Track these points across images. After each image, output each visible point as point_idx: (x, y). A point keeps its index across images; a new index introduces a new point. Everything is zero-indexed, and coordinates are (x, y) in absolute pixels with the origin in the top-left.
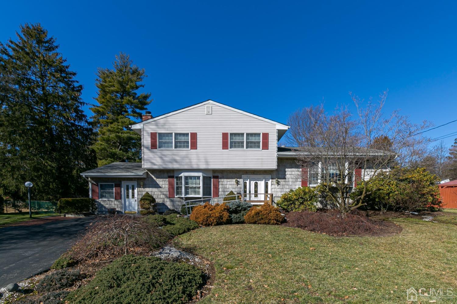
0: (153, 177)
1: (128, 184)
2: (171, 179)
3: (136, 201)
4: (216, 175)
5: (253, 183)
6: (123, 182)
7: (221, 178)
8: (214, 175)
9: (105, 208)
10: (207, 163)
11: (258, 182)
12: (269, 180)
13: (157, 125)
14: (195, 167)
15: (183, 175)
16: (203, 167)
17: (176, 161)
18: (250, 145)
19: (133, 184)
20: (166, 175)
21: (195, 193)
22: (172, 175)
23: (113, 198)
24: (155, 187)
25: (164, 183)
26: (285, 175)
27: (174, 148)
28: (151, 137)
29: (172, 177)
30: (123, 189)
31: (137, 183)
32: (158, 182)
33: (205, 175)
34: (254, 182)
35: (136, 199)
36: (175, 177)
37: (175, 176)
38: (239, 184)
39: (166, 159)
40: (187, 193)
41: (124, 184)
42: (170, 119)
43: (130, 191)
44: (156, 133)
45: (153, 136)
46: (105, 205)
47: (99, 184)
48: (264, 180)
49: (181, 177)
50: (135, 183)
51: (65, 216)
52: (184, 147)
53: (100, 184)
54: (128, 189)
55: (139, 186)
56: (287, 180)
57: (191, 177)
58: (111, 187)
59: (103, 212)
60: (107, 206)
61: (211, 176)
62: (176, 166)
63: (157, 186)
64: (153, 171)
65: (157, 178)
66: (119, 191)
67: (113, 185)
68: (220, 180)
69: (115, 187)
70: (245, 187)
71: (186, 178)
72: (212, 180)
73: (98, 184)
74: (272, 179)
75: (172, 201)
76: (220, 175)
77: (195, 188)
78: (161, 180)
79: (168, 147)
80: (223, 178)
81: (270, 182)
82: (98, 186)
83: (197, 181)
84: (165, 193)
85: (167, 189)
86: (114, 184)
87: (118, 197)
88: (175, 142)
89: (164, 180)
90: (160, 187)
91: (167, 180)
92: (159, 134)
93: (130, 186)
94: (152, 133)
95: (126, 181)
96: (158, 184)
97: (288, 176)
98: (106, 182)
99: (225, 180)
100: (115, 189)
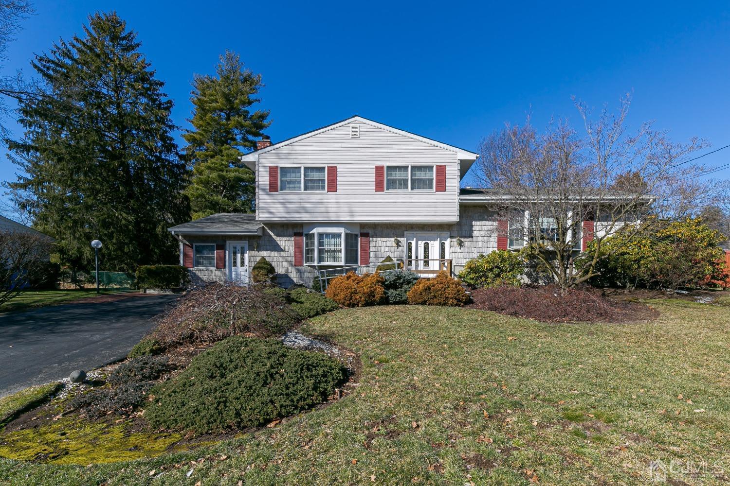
0: (272, 234)
1: (235, 245)
2: (298, 238)
3: (246, 270)
4: (365, 231)
5: (421, 244)
6: (228, 242)
7: (373, 237)
8: (362, 231)
9: (202, 281)
10: (351, 212)
11: (429, 242)
12: (446, 240)
13: (278, 155)
14: (333, 218)
15: (316, 231)
16: (345, 218)
17: (305, 210)
18: (417, 184)
19: (243, 245)
20: (291, 231)
21: (334, 259)
22: (299, 231)
23: (214, 266)
24: (275, 250)
25: (287, 244)
26: (471, 231)
27: (302, 191)
28: (270, 174)
29: (300, 234)
30: (227, 252)
31: (249, 244)
32: (279, 242)
33: (348, 232)
34: (424, 242)
35: (247, 268)
36: (304, 235)
37: (305, 233)
38: (400, 246)
39: (291, 206)
40: (321, 259)
41: (229, 244)
42: (296, 145)
43: (239, 255)
44: (277, 167)
45: (273, 171)
46: (201, 277)
47: (194, 245)
48: (439, 239)
49: (314, 234)
50: (245, 244)
51: (145, 291)
52: (318, 188)
53: (196, 246)
54: (235, 253)
55: (251, 249)
56: (474, 239)
57: (327, 235)
58: (211, 249)
60: (205, 278)
61: (358, 232)
62: (305, 217)
63: (277, 248)
64: (272, 225)
65: (278, 236)
66: (222, 255)
67: (214, 246)
68: (371, 239)
69: (217, 249)
70: (409, 249)
71: (321, 235)
72: (359, 239)
73: (192, 245)
74: (451, 237)
75: (299, 271)
76: (370, 232)
77: (334, 251)
78: (284, 239)
79: (294, 188)
80: (376, 236)
81: (447, 243)
82: (192, 247)
83: (337, 240)
84: (289, 259)
85: (292, 253)
86: (215, 244)
87: (221, 265)
88: (305, 181)
89: (288, 238)
90: (282, 250)
91: (292, 239)
92: (282, 168)
93: (239, 248)
94: (270, 168)
95: (233, 240)
96: (279, 246)
97: (475, 234)
98: (204, 241)
99: (379, 239)
100: (217, 252)
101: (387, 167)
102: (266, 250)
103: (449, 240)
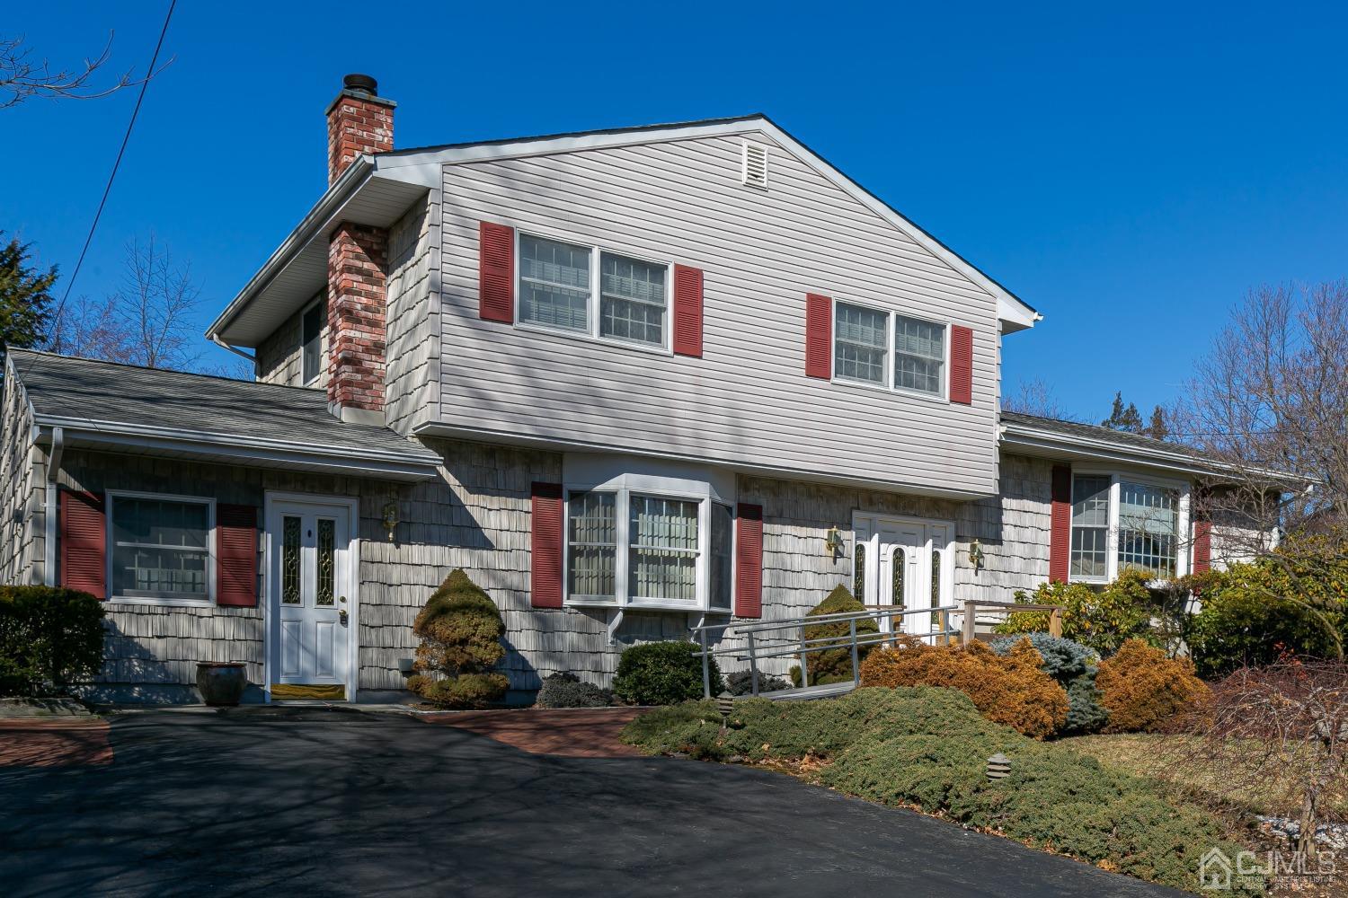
0: (451, 480)
1: (293, 511)
2: (543, 501)
3: (344, 619)
4: (752, 498)
5: (889, 550)
6: (270, 496)
7: (771, 520)
8: (743, 500)
9: (146, 657)
10: (738, 433)
11: (904, 547)
12: (945, 546)
13: (511, 184)
15: (623, 483)
16: (720, 451)
19: (327, 514)
20: (518, 475)
21: (666, 583)
22: (549, 478)
23: (206, 598)
24: (463, 544)
25: (505, 521)
26: (999, 525)
27: (595, 336)
28: (484, 250)
29: (553, 491)
30: (267, 543)
31: (361, 510)
32: (476, 514)
33: (718, 498)
34: (894, 547)
35: (351, 609)
36: (565, 493)
37: (569, 485)
38: (842, 556)
39: (552, 386)
40: (632, 592)
41: (277, 505)
43: (309, 556)
44: (509, 231)
45: (494, 242)
46: (144, 643)
47: (110, 494)
48: (930, 543)
49: (611, 497)
50: (344, 509)
52: (638, 336)
53: (116, 499)
54: (292, 548)
55: (372, 529)
56: (1005, 549)
58: (195, 520)
59: (131, 685)
60: (159, 648)
61: (732, 503)
63: (471, 537)
65: (473, 489)
66: (242, 549)
67: (203, 508)
68: (767, 527)
69: (222, 522)
70: (860, 566)
71: (637, 501)
72: (735, 522)
73: (102, 496)
74: (959, 539)
75: (545, 629)
76: (765, 501)
77: (670, 560)
78: (496, 502)
79: (556, 320)
80: (780, 518)
81: (948, 554)
82: (101, 508)
83: (679, 523)
84: (514, 579)
85: (526, 562)
86: (212, 503)
87: (239, 589)
88: (605, 303)
89: (511, 502)
90: (487, 545)
91: (527, 504)
92: (524, 239)
93: (309, 524)
94: (486, 227)
95: (295, 491)
96: (475, 527)
97: (1008, 533)
98: (155, 485)
99: (789, 529)
100: (220, 537)
101: (839, 304)
102: (428, 540)
103: (952, 545)
